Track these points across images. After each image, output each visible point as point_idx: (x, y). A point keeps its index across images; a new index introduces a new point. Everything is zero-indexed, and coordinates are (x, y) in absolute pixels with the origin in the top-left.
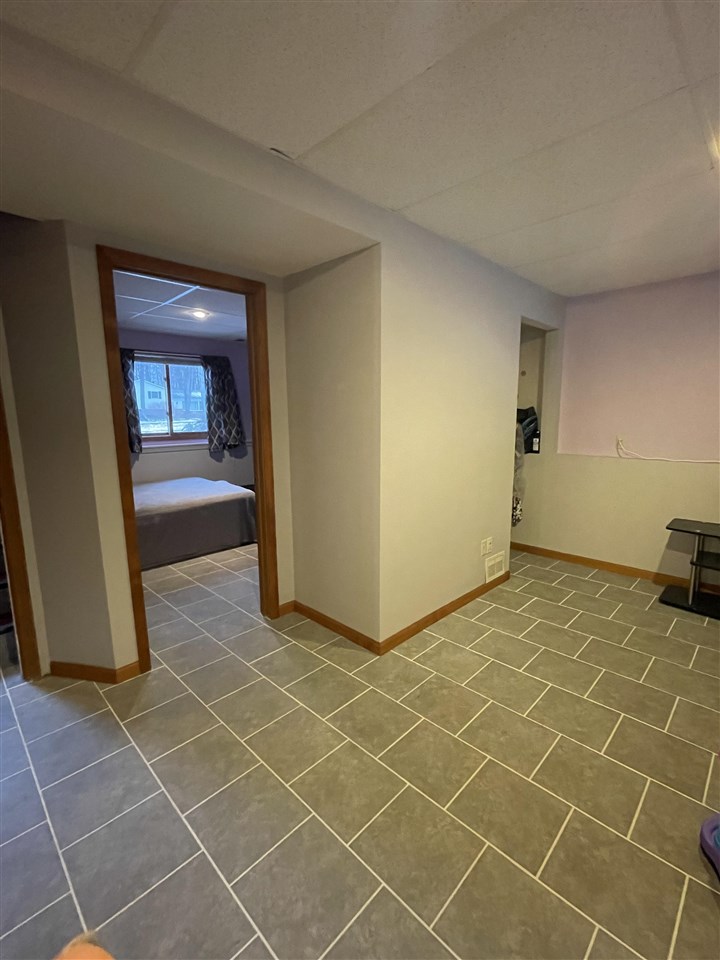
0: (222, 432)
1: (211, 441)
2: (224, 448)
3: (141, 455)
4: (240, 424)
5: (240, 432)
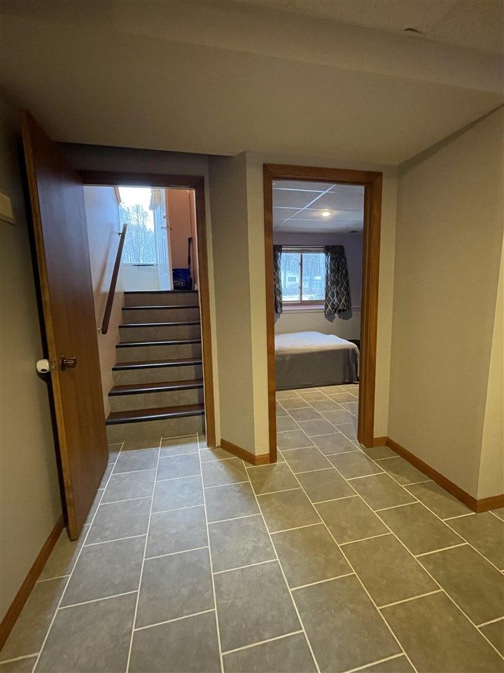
0: (334, 300)
1: (326, 306)
2: (335, 312)
3: (281, 315)
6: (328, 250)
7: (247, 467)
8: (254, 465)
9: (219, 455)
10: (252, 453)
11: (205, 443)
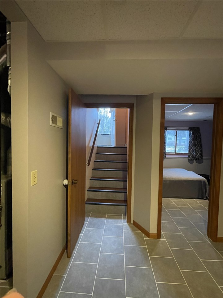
0: (194, 154)
1: (189, 156)
2: (194, 159)
3: (165, 159)
4: (201, 151)
5: (201, 154)
6: (190, 129)
7: (145, 238)
8: (149, 238)
9: (132, 229)
10: (148, 231)
11: (126, 221)
